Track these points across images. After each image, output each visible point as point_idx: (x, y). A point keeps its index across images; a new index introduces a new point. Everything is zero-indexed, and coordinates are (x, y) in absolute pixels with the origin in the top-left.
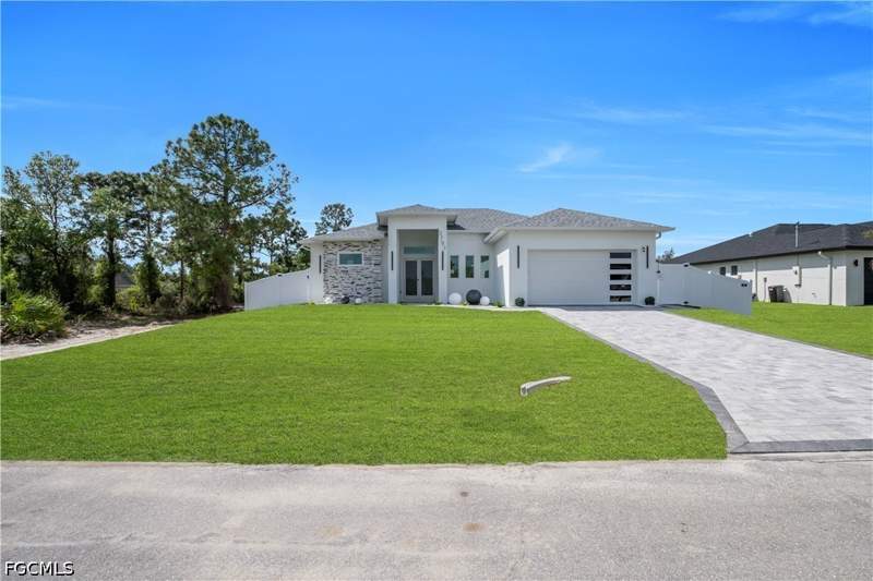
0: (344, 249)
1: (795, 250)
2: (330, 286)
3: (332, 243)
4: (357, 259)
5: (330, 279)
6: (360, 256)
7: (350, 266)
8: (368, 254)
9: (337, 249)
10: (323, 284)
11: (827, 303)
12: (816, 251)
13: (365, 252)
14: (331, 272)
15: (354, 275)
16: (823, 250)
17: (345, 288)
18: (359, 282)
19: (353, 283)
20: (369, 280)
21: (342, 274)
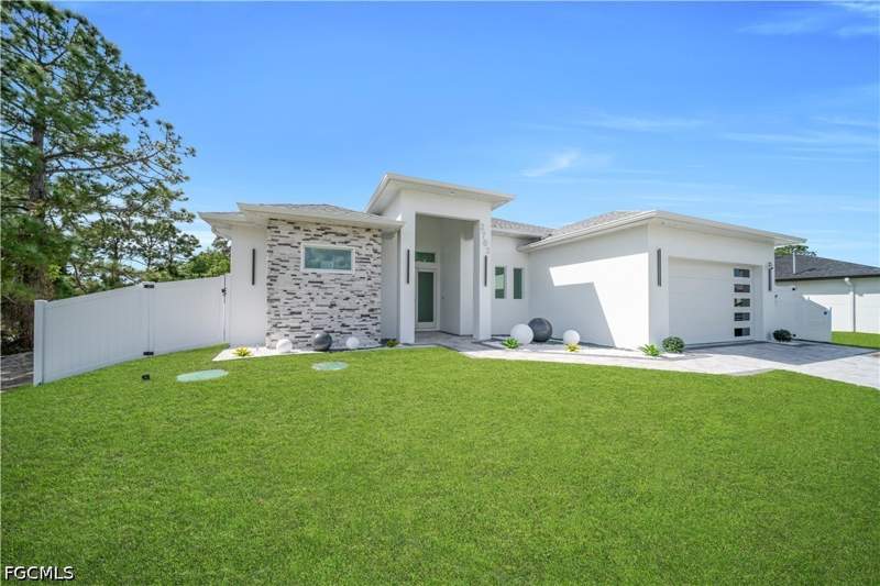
0: (315, 238)
1: (791, 277)
2: (283, 310)
3: (291, 222)
4: (341, 260)
5: (283, 297)
6: (347, 253)
7: (327, 273)
8: (364, 252)
9: (299, 236)
10: (266, 307)
11: (851, 330)
12: (843, 277)
13: (359, 247)
14: (284, 282)
15: (337, 290)
16: (850, 277)
17: (316, 314)
18: (347, 305)
19: (332, 306)
20: (364, 301)
21: (310, 288)
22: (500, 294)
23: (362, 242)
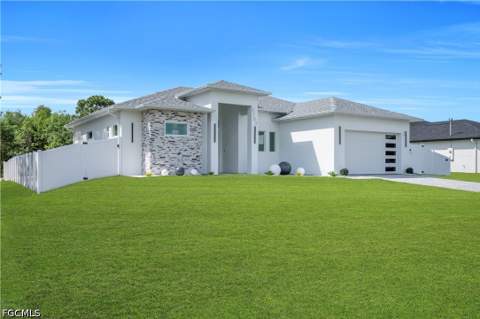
0: (171, 119)
2: (157, 156)
3: (160, 111)
4: (182, 129)
5: (157, 149)
6: (185, 126)
7: (176, 136)
8: (194, 125)
9: (164, 118)
11: (474, 172)
13: (190, 123)
14: (158, 142)
15: (181, 145)
16: (473, 138)
17: (172, 158)
18: (185, 153)
19: (179, 154)
20: (194, 152)
21: (169, 145)
22: (261, 148)
23: (192, 120)
